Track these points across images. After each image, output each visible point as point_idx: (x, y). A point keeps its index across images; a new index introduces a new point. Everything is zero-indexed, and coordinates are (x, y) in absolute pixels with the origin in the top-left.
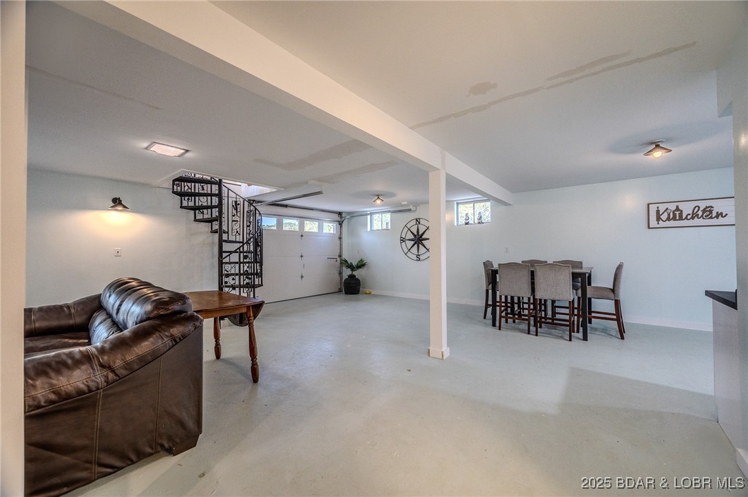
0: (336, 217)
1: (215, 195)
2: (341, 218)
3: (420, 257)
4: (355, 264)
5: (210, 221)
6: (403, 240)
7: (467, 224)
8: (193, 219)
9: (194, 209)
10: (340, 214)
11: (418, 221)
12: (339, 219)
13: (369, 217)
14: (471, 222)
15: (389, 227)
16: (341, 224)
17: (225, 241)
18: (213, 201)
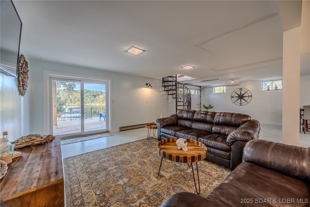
0: (199, 88)
1: (174, 85)
2: (201, 88)
3: (242, 104)
4: (208, 106)
5: (172, 94)
6: (232, 97)
7: (268, 90)
8: (168, 94)
9: (168, 91)
10: (200, 87)
11: (241, 89)
12: (200, 89)
13: (214, 88)
14: (270, 89)
15: (225, 92)
16: (201, 91)
17: (178, 102)
18: (173, 88)
